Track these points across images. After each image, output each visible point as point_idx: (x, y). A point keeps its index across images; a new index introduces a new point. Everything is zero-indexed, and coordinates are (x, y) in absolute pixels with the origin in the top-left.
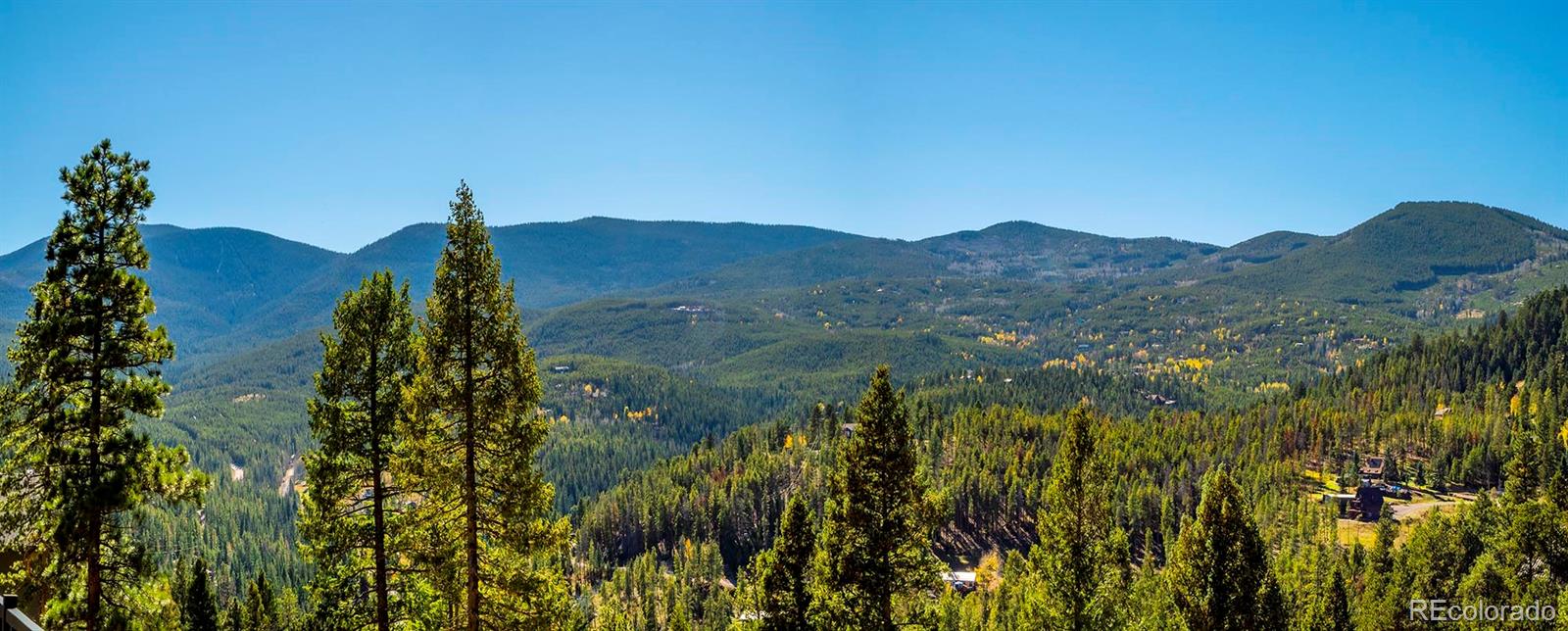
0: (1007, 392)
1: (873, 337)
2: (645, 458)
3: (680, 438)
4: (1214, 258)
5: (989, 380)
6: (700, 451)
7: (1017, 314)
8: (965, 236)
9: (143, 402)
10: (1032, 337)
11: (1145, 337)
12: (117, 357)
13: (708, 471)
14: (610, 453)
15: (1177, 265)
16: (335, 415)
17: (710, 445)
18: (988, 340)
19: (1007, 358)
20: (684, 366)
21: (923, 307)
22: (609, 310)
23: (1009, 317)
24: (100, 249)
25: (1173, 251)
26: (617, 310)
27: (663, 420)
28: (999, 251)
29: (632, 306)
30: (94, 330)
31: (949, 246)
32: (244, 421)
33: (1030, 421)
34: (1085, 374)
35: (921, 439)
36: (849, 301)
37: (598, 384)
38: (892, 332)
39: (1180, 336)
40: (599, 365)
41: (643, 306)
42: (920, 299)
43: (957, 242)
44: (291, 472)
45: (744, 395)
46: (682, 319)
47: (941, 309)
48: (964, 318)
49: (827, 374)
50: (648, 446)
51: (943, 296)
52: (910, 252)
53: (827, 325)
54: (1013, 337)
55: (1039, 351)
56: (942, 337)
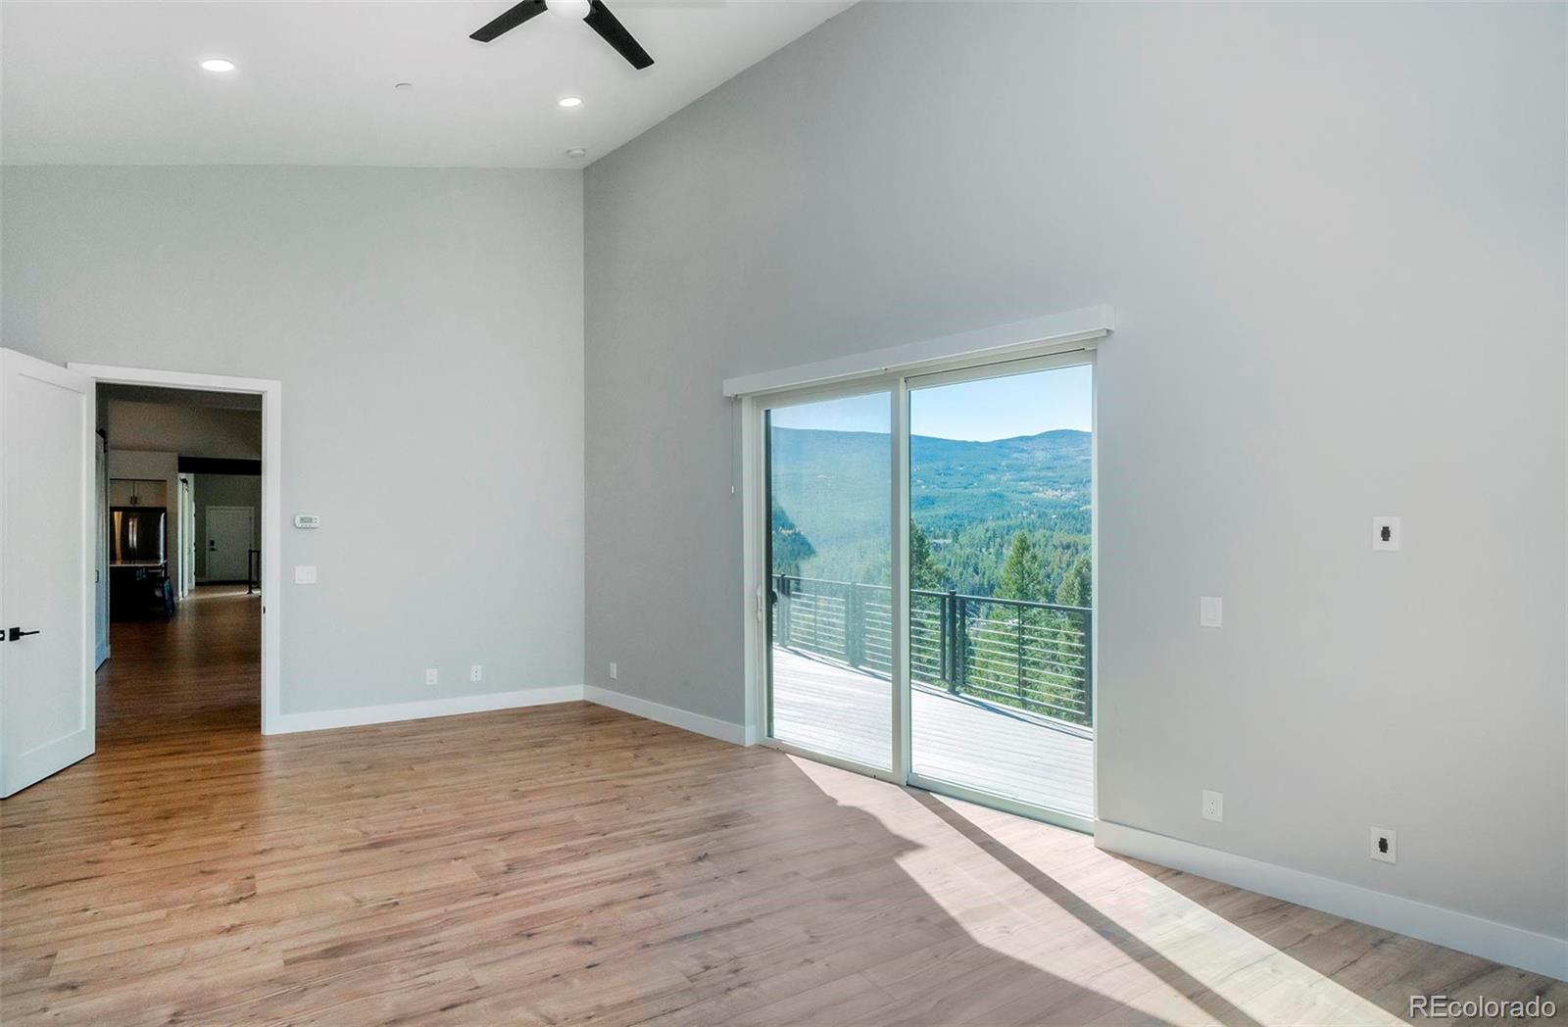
0: (1052, 524)
1: (956, 494)
5: (1039, 517)
7: (1061, 481)
8: (1021, 439)
10: (1073, 493)
18: (1041, 495)
19: (1054, 505)
23: (1055, 482)
28: (1048, 446)
33: (1067, 539)
36: (940, 474)
42: (990, 473)
43: (1019, 442)
47: (1005, 478)
51: (1005, 471)
52: (984, 448)
53: (923, 487)
54: (1059, 493)
55: (1078, 501)
56: (1006, 494)
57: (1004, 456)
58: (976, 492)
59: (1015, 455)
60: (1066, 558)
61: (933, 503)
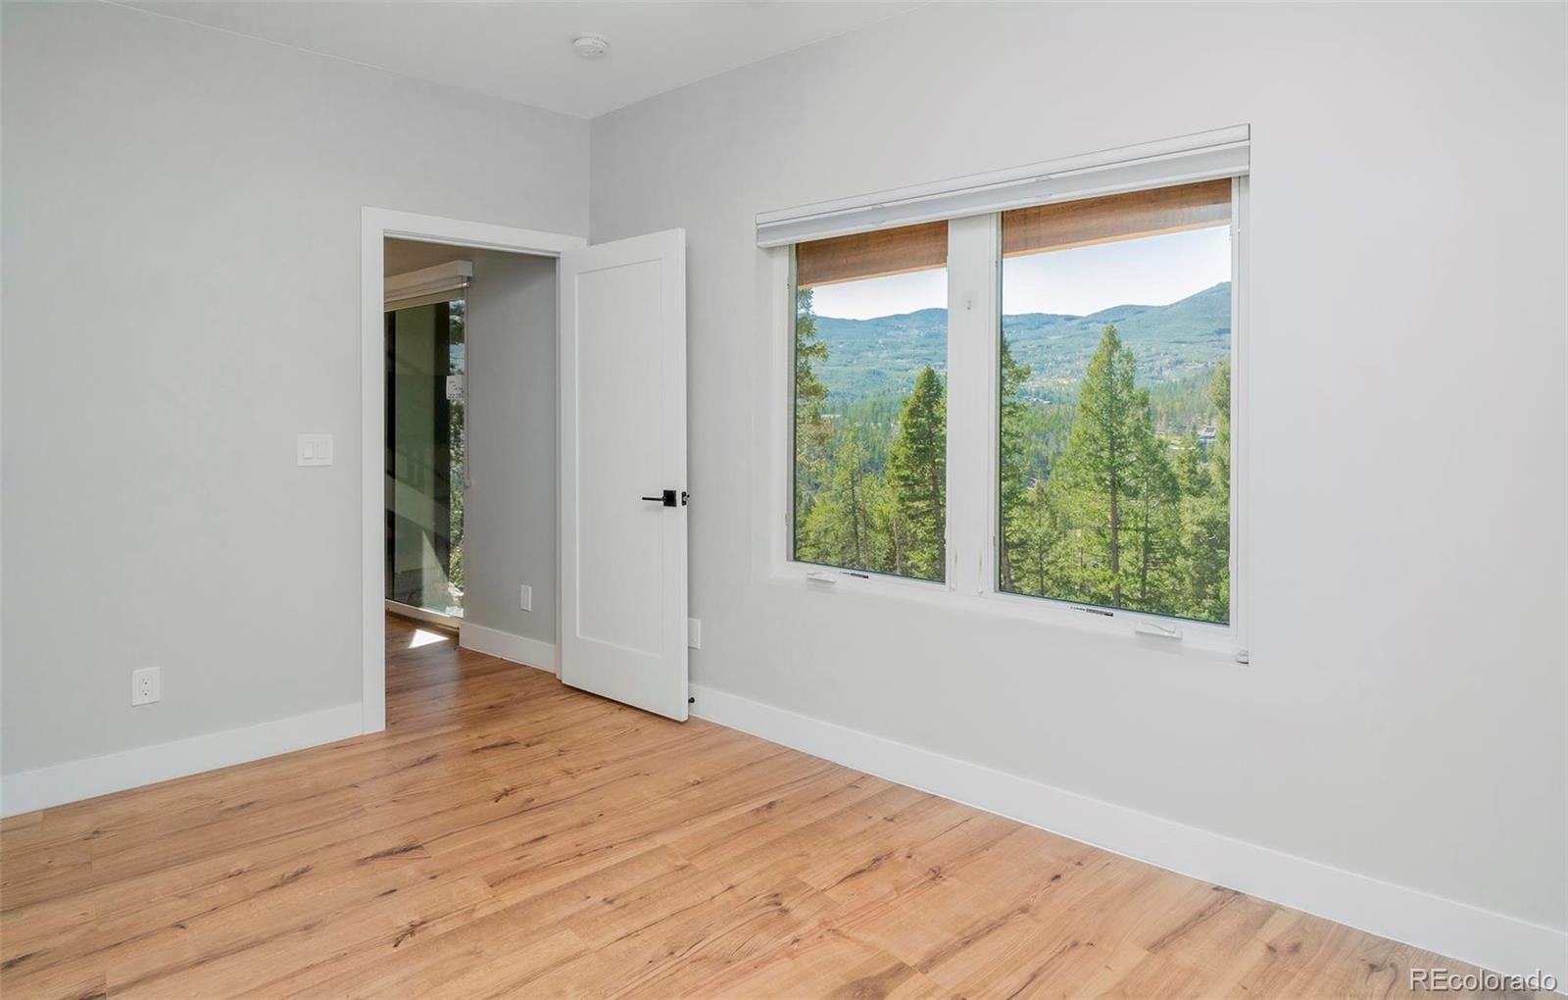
4: (1074, 322)
15: (1047, 328)
25: (1046, 320)
31: (887, 323)
38: (849, 369)
39: (1052, 367)
48: (899, 360)
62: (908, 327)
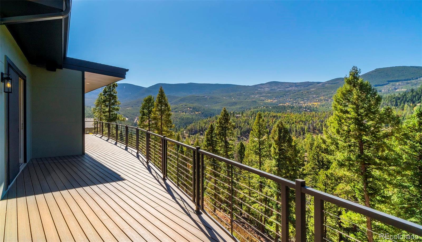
0: (270, 110)
1: (242, 101)
2: (198, 119)
3: (205, 116)
4: (320, 84)
5: (266, 108)
6: (208, 118)
7: (273, 97)
8: (261, 84)
9: (117, 110)
10: (276, 100)
11: (303, 99)
12: (113, 104)
13: (210, 122)
14: (192, 118)
15: (311, 86)
16: (143, 112)
17: (210, 118)
18: (267, 101)
19: (271, 104)
20: (206, 106)
21: (253, 96)
22: (193, 97)
23: (271, 97)
24: (110, 92)
25: (309, 84)
26: (194, 97)
27: (202, 114)
28: (269, 86)
29: (197, 96)
30: (110, 101)
31: (258, 86)
32: (128, 112)
33: (274, 114)
34: (288, 106)
35: (251, 117)
36: (238, 96)
37: (190, 108)
39: (311, 99)
40: (191, 105)
41: (199, 96)
42: (252, 95)
43: (260, 85)
44: (136, 119)
45: (217, 110)
46: (206, 98)
47: (257, 96)
48: (261, 98)
49: (233, 107)
50: (199, 118)
51: (257, 94)
52: (250, 87)
53: (234, 99)
54: (272, 100)
55: (278, 103)
56: (257, 101)
57: (256, 90)
58: (248, 101)
59: (259, 89)
60: (274, 120)
61: (236, 104)
62: (265, 87)
